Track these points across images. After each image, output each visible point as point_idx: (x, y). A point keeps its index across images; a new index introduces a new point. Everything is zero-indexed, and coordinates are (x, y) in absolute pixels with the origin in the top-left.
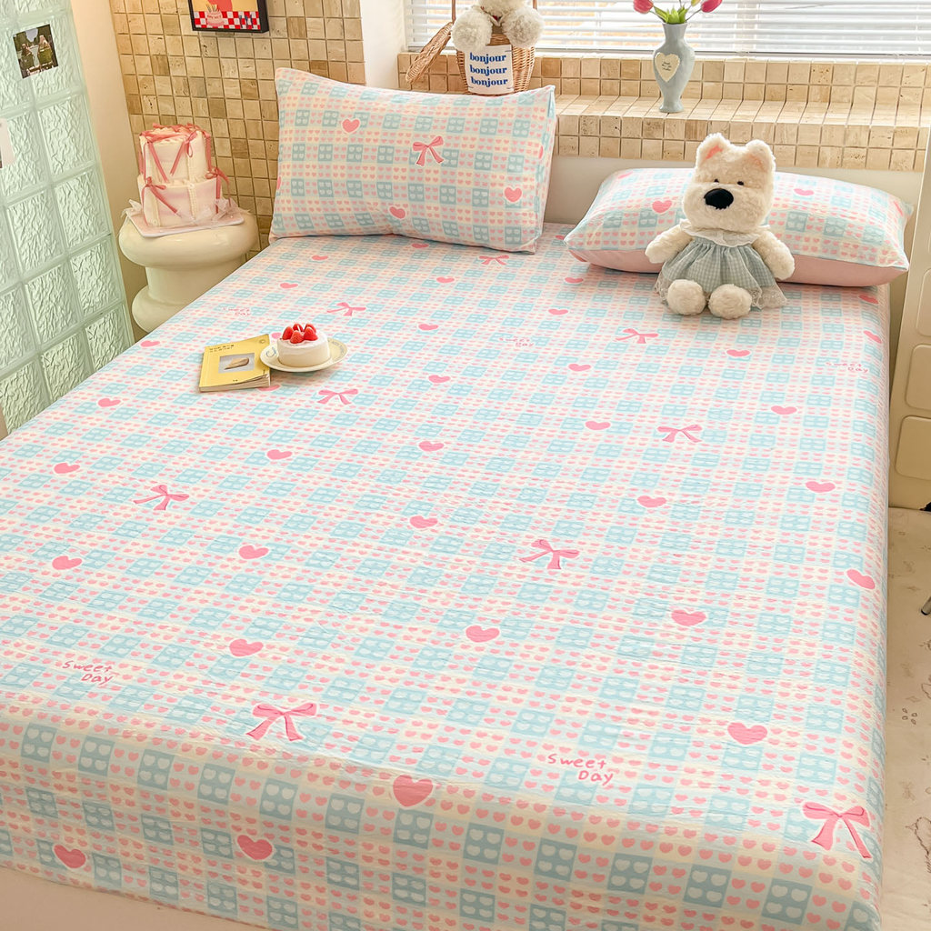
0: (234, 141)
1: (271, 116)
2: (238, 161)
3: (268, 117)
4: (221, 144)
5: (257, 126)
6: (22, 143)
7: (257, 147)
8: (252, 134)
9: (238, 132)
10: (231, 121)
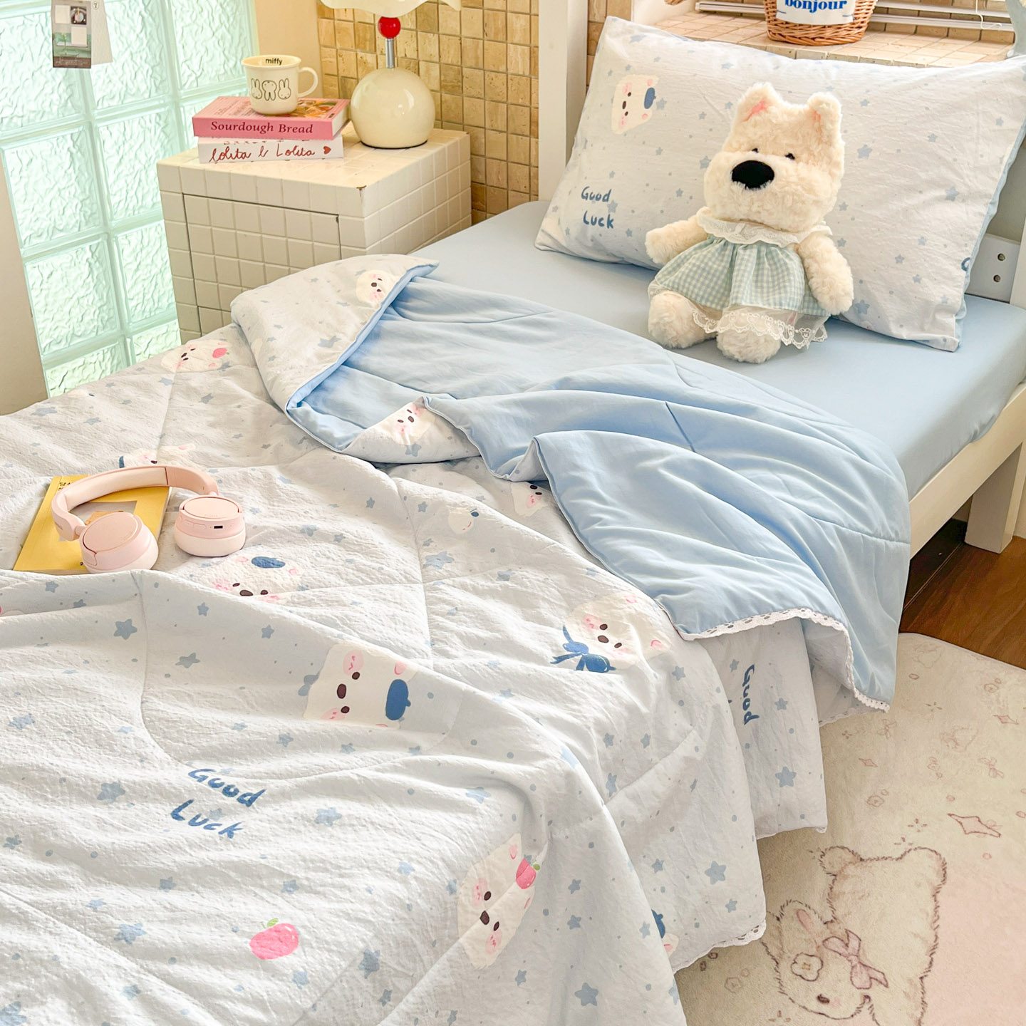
0: (443, 67)
1: (496, 34)
2: (447, 97)
3: (492, 36)
4: (427, 71)
5: (477, 46)
6: (133, 37)
7: (473, 78)
8: (469, 61)
9: (451, 57)
10: (444, 38)
